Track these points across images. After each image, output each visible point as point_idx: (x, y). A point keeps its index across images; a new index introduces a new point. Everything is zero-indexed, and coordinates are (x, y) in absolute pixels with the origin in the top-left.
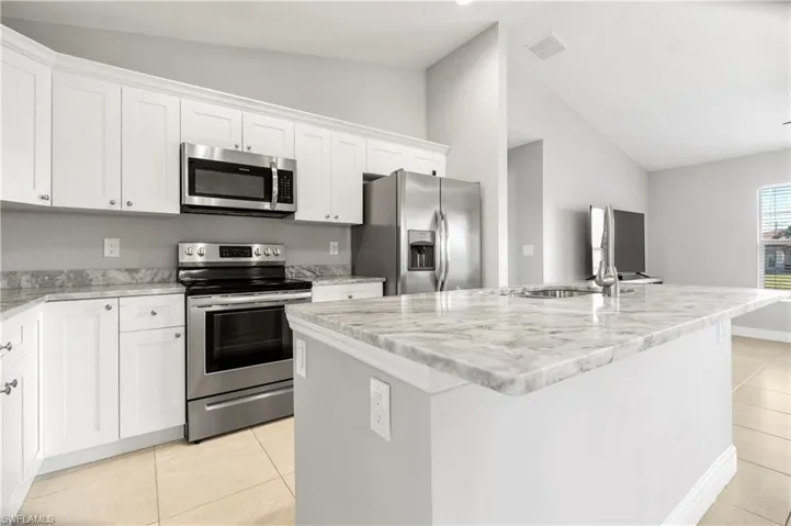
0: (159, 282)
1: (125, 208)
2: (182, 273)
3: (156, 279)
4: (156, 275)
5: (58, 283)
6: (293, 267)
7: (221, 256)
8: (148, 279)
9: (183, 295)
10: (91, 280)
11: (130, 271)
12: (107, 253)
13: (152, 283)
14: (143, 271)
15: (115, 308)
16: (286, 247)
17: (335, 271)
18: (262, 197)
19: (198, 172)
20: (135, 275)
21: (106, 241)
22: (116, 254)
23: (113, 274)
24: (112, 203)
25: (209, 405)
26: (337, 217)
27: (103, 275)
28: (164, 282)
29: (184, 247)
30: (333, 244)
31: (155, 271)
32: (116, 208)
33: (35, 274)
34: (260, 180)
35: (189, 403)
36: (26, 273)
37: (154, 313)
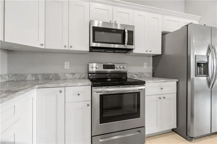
0: (82, 79)
1: (70, 49)
2: (90, 75)
3: (81, 77)
4: (81, 76)
5: (50, 78)
6: (130, 73)
7: (104, 69)
8: (78, 77)
9: (91, 86)
10: (60, 77)
11: (73, 74)
12: (65, 68)
13: (80, 78)
14: (77, 74)
15: (63, 92)
16: (127, 65)
17: (146, 75)
18: (121, 43)
19: (96, 33)
20: (74, 75)
21: (65, 63)
22: (68, 68)
23: (67, 75)
24: (65, 47)
25: (101, 139)
26: (151, 51)
27: (64, 76)
28: (84, 78)
29: (90, 65)
30: (146, 63)
31: (81, 74)
32: (67, 49)
33: (43, 75)
34: (120, 36)
35: (93, 137)
36: (40, 74)
37: (79, 95)
